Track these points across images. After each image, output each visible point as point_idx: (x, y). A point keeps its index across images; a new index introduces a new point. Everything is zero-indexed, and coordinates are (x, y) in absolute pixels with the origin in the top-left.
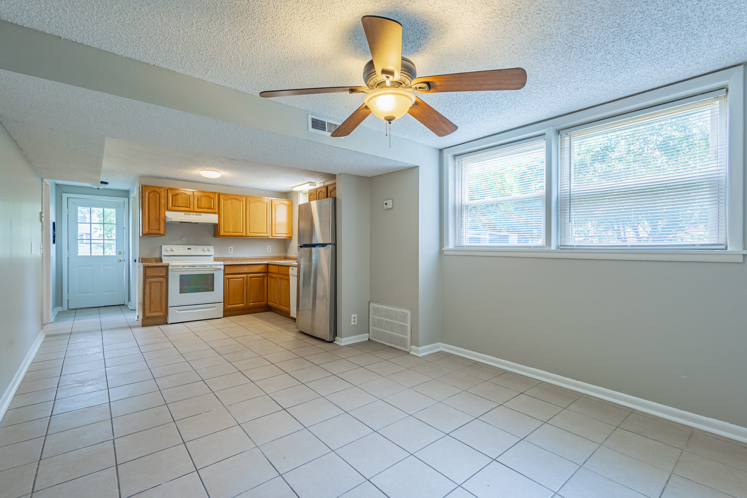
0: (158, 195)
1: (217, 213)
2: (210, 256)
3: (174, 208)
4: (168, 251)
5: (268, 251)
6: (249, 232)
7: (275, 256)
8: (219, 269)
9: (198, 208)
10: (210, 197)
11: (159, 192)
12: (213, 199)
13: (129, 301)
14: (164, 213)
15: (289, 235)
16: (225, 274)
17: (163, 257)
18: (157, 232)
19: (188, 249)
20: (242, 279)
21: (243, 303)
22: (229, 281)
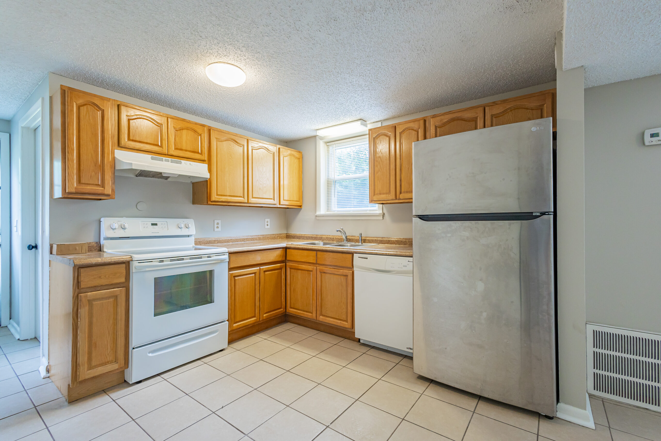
0: (99, 113)
1: (207, 161)
2: (189, 236)
3: (132, 144)
4: (115, 229)
5: (266, 227)
6: (251, 197)
7: (275, 234)
8: (222, 261)
9: (176, 149)
10: (195, 131)
11: (103, 108)
12: (201, 135)
13: (10, 319)
14: (113, 153)
15: (298, 203)
16: (230, 269)
17: (103, 242)
18: (99, 189)
19: (152, 224)
20: (254, 275)
21: (254, 317)
22: (234, 279)
